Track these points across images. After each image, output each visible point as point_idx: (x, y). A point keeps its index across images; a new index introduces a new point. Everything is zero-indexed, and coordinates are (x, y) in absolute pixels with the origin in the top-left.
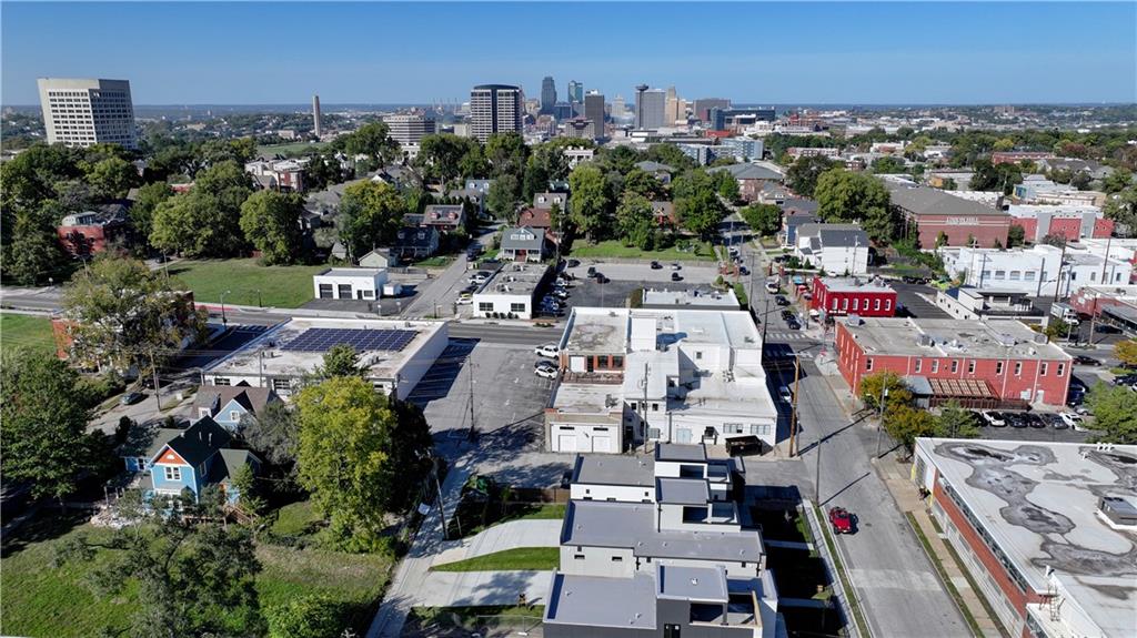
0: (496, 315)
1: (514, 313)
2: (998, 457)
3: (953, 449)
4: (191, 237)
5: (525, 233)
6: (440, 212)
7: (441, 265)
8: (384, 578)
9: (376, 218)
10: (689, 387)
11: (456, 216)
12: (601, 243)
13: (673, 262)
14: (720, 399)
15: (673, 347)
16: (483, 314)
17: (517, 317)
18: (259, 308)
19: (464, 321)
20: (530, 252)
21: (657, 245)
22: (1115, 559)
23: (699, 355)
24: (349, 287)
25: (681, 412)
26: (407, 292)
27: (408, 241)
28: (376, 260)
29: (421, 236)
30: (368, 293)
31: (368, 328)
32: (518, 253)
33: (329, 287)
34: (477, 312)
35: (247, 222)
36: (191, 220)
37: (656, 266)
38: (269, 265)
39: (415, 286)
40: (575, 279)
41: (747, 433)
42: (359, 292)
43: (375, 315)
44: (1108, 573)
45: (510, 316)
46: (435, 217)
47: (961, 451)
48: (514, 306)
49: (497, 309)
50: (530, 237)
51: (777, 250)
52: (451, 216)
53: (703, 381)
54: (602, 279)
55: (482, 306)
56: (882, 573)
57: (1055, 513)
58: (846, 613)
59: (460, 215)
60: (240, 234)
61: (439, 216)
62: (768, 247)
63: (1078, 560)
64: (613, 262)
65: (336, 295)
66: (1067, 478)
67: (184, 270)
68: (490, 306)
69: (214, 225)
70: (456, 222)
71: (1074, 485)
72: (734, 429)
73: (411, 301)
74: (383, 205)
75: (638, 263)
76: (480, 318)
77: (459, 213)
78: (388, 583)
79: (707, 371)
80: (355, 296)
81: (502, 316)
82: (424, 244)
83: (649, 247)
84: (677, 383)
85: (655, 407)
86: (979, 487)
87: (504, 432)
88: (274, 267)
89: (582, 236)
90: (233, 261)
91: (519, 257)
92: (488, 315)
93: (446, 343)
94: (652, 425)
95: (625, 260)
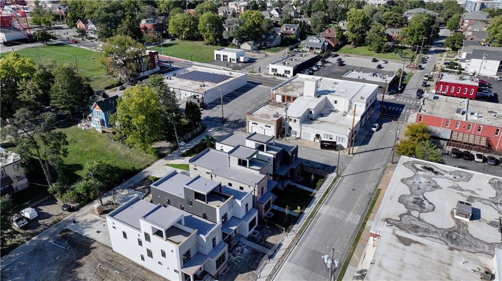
0: (278, 75)
1: (286, 75)
2: (436, 173)
3: (415, 165)
4: (182, 30)
5: (316, 39)
6: (288, 27)
7: (274, 51)
8: (149, 163)
9: (250, 27)
10: (322, 115)
11: (294, 30)
12: (358, 47)
13: (385, 59)
14: (332, 123)
15: (323, 97)
16: (273, 73)
17: (286, 76)
18: (191, 61)
19: (263, 76)
20: (316, 48)
21: (383, 50)
22: (434, 230)
23: (336, 102)
24: (227, 56)
25: (307, 125)
26: (251, 61)
27: (266, 39)
28: (246, 46)
29: (272, 37)
30: (234, 60)
31: (225, 74)
32: (311, 49)
33: (220, 56)
34: (271, 73)
35: (200, 26)
36: (181, 24)
37: (375, 60)
38: (208, 45)
39: (256, 59)
40: (329, 63)
41: (334, 140)
42: (230, 59)
43: (230, 69)
44: (420, 234)
45: (283, 76)
46: (285, 30)
47: (419, 166)
48: (286, 71)
49: (279, 72)
50: (318, 41)
51: (453, 59)
52: (292, 30)
53: (332, 114)
54: (341, 63)
55: (273, 70)
56: (337, 210)
57: (430, 203)
58: (302, 220)
59: (296, 29)
60: (198, 31)
61: (287, 29)
62: (449, 57)
63: (412, 225)
64: (355, 57)
65: (222, 60)
66: (462, 190)
67: (176, 44)
68: (276, 70)
69: (190, 26)
70: (293, 33)
71: (461, 194)
72: (329, 137)
73: (250, 65)
74: (253, 22)
75: (367, 58)
76: (271, 75)
77: (296, 28)
78: (149, 166)
79: (336, 110)
80: (229, 61)
81: (280, 75)
82: (272, 41)
83: (379, 51)
84: (313, 112)
85: (295, 121)
86: (405, 183)
87: (236, 122)
88: (209, 46)
89: (350, 43)
90: (196, 42)
91: (311, 51)
92: (275, 74)
93: (246, 83)
94: (293, 129)
95: (362, 56)
